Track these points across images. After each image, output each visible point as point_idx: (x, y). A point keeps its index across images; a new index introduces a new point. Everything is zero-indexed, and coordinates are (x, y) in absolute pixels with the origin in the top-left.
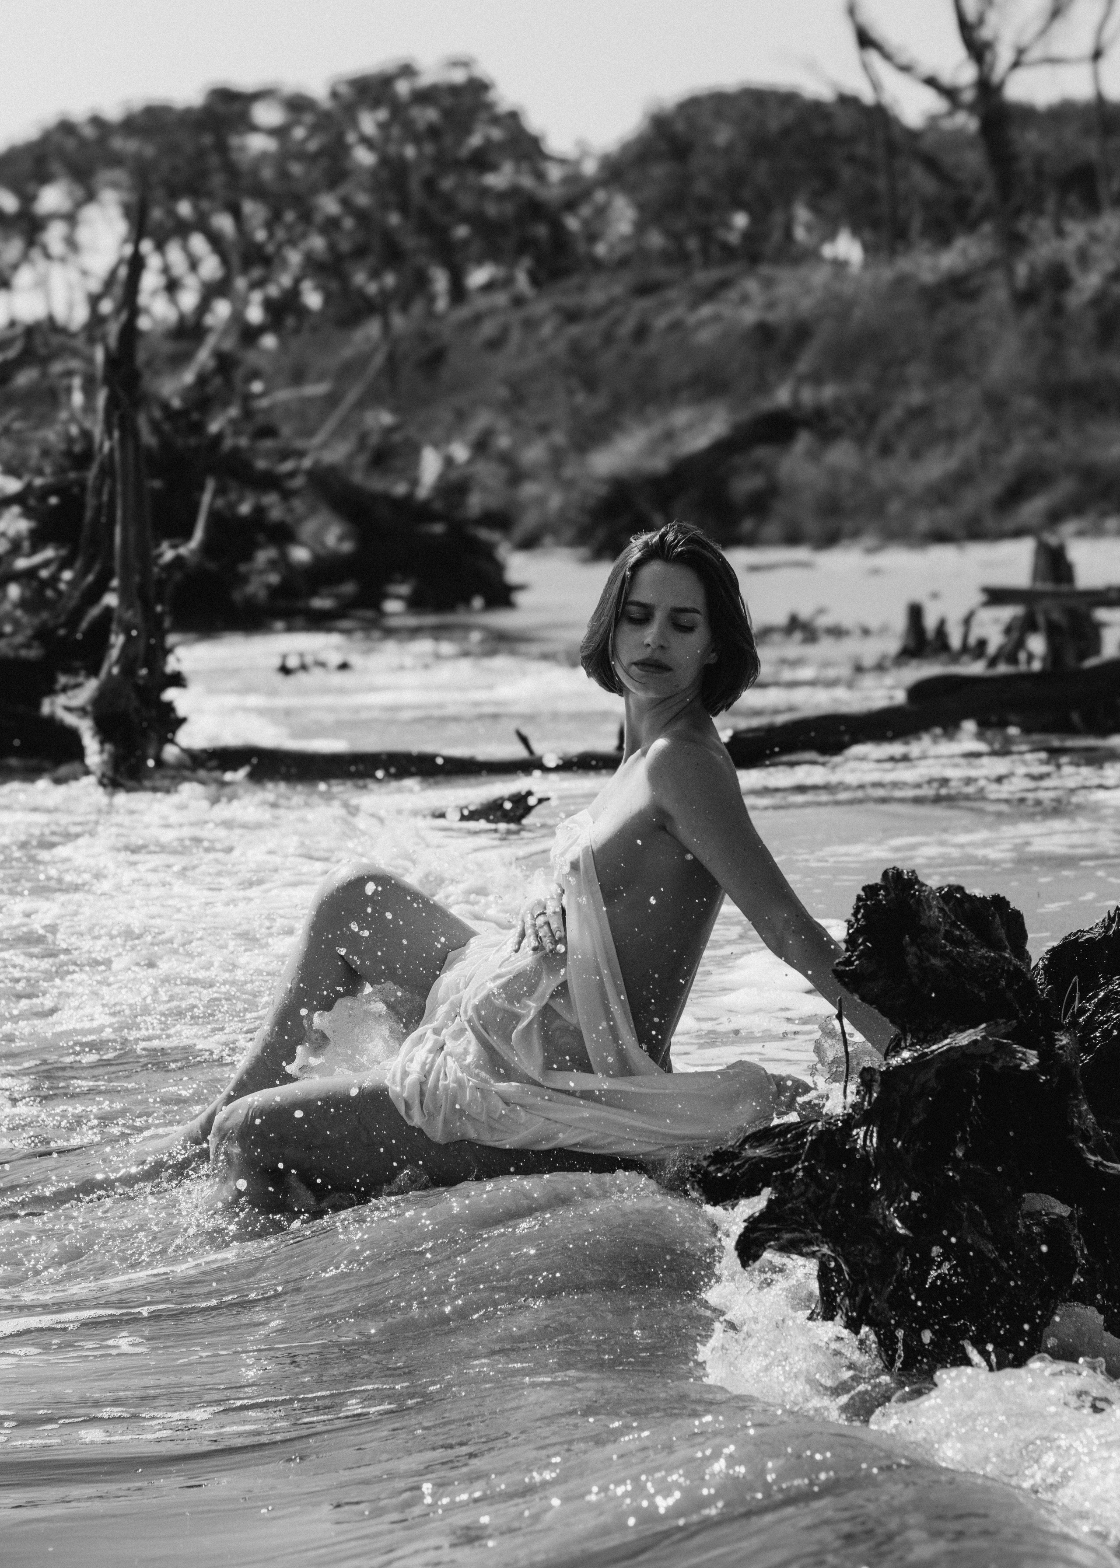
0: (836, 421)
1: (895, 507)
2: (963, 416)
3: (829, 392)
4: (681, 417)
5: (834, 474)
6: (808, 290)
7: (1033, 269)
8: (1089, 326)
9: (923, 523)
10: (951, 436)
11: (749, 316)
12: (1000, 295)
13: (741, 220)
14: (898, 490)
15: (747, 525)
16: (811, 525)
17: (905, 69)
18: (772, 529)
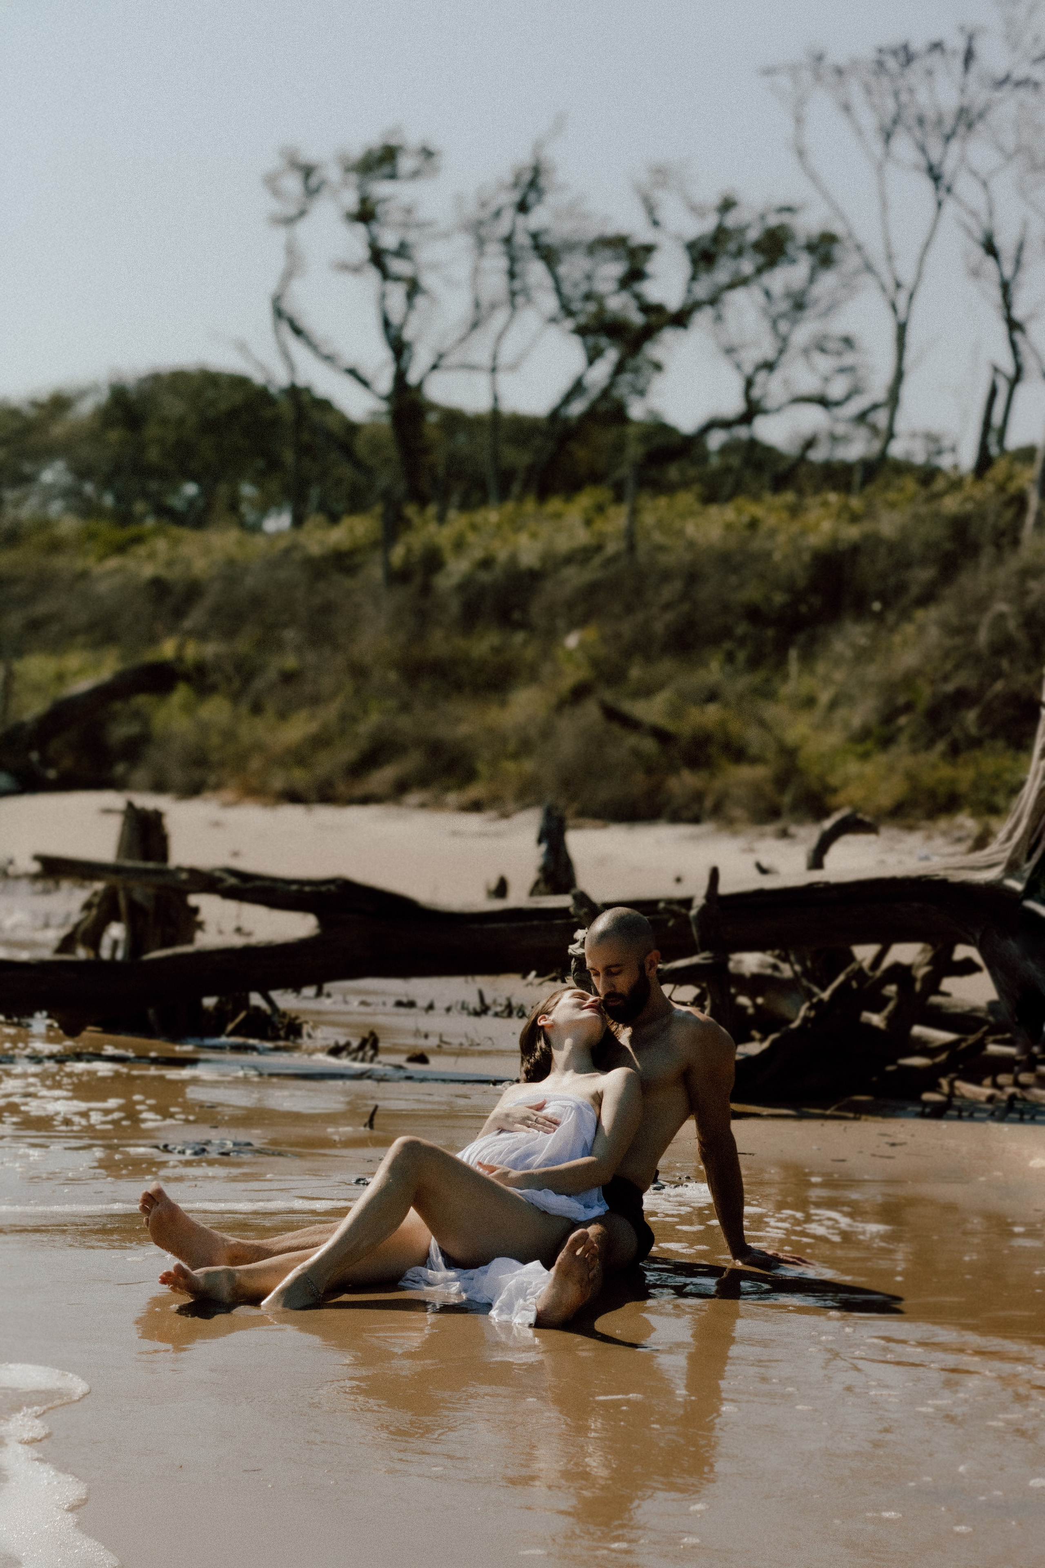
0: (215, 678)
1: (255, 763)
2: (327, 683)
3: (211, 650)
4: (73, 661)
5: (204, 728)
6: (207, 551)
7: (409, 551)
8: (454, 606)
9: (278, 782)
10: (315, 700)
11: (148, 571)
12: (376, 572)
13: (191, 489)
14: (258, 747)
15: (120, 769)
16: (177, 776)
17: (329, 359)
18: (141, 775)
